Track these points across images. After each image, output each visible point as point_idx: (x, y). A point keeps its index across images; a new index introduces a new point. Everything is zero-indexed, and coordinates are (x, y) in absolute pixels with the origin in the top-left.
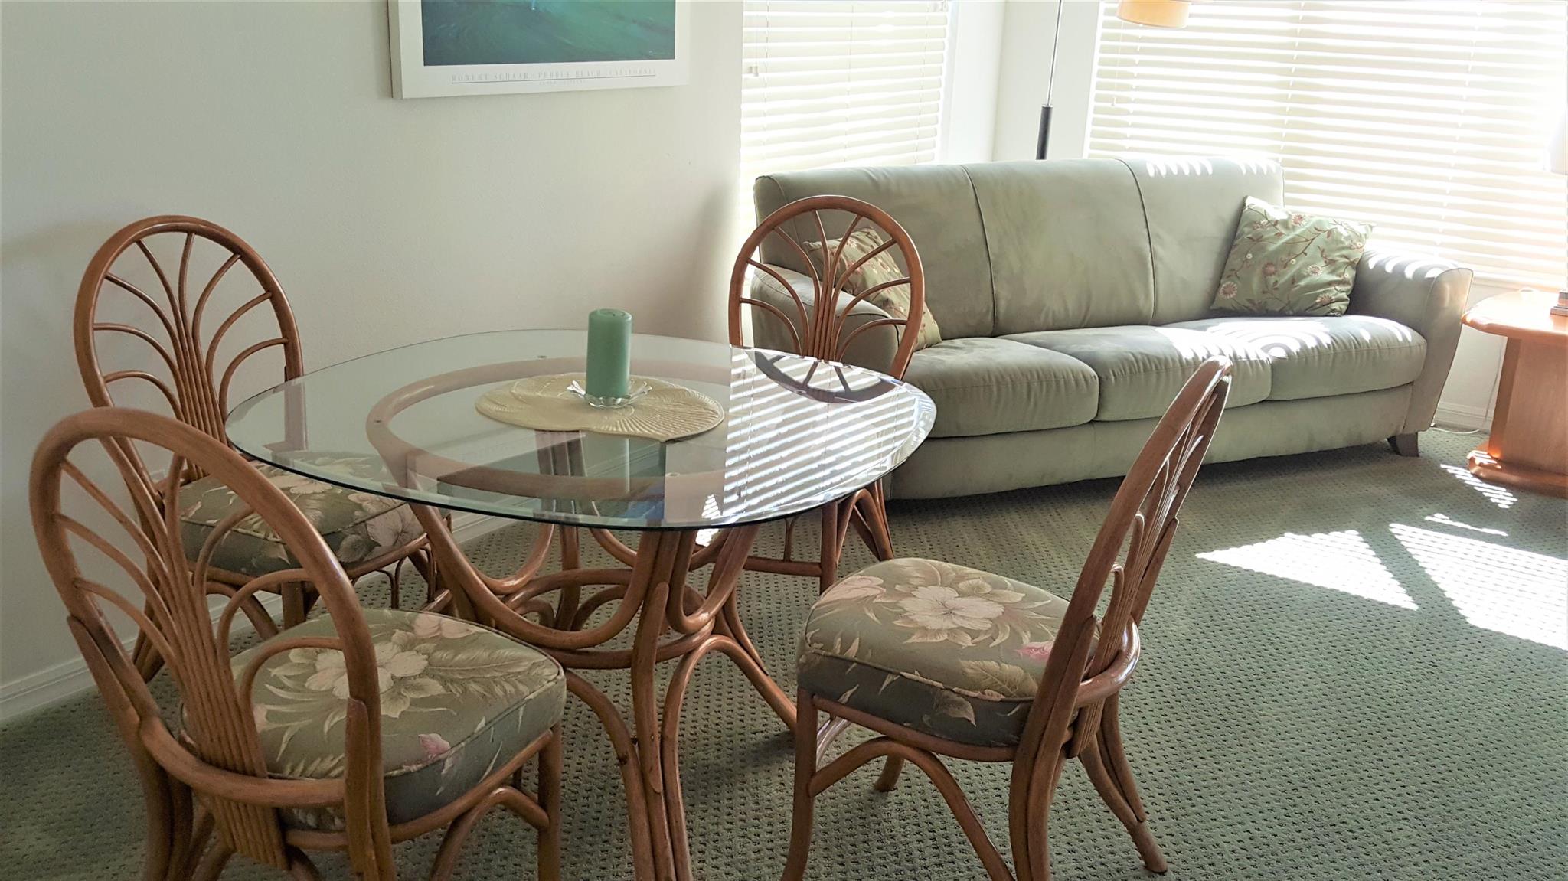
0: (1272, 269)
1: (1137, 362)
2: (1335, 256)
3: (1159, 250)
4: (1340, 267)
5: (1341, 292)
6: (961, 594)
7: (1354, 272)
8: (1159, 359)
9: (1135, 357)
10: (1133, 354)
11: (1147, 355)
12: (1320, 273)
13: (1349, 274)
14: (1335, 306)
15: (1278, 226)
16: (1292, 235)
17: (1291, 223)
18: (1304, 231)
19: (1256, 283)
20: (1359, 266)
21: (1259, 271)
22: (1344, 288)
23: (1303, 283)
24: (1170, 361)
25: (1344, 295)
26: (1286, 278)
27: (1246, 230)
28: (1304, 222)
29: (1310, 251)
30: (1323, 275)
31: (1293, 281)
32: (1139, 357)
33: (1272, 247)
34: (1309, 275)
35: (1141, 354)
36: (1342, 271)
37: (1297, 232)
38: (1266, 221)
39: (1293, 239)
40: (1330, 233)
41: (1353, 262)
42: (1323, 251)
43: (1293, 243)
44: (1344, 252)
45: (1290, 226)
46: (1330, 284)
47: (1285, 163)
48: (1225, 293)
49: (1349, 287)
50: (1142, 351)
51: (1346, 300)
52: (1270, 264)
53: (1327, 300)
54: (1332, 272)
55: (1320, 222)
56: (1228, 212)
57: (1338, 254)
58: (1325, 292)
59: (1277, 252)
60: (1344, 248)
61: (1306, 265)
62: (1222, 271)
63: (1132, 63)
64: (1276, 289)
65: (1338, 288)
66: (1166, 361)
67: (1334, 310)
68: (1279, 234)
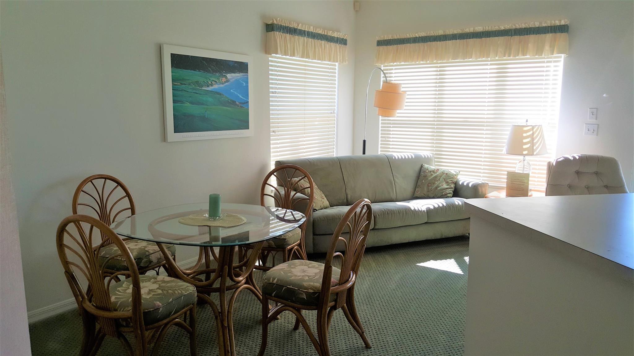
0: (430, 185)
1: (385, 211)
2: (448, 180)
3: (396, 180)
4: (450, 184)
5: (451, 191)
6: (309, 267)
7: (454, 185)
8: (392, 210)
9: (385, 210)
10: (384, 209)
11: (388, 209)
12: (444, 185)
13: (453, 186)
14: (449, 195)
15: (431, 172)
16: (435, 175)
17: (435, 171)
18: (439, 174)
19: (425, 189)
20: (456, 183)
21: (426, 185)
22: (451, 190)
23: (439, 189)
25: (451, 192)
26: (434, 187)
27: (422, 173)
28: (439, 171)
29: (441, 179)
30: (445, 186)
31: (436, 188)
32: (386, 210)
33: (430, 179)
34: (440, 186)
35: (386, 209)
36: (450, 185)
37: (437, 174)
38: (428, 171)
39: (436, 176)
40: (447, 174)
41: (454, 182)
42: (445, 179)
43: (436, 177)
44: (451, 179)
45: (435, 172)
46: (447, 188)
47: (436, 154)
48: (417, 192)
49: (453, 190)
50: (387, 208)
51: (452, 193)
52: (429, 183)
53: (446, 193)
54: (448, 185)
55: (444, 171)
56: (417, 168)
57: (449, 180)
58: (446, 191)
59: (431, 180)
60: (451, 178)
61: (440, 183)
62: (416, 186)
63: (390, 127)
64: (431, 191)
65: (449, 190)
66: (394, 210)
67: (448, 196)
68: (432, 175)
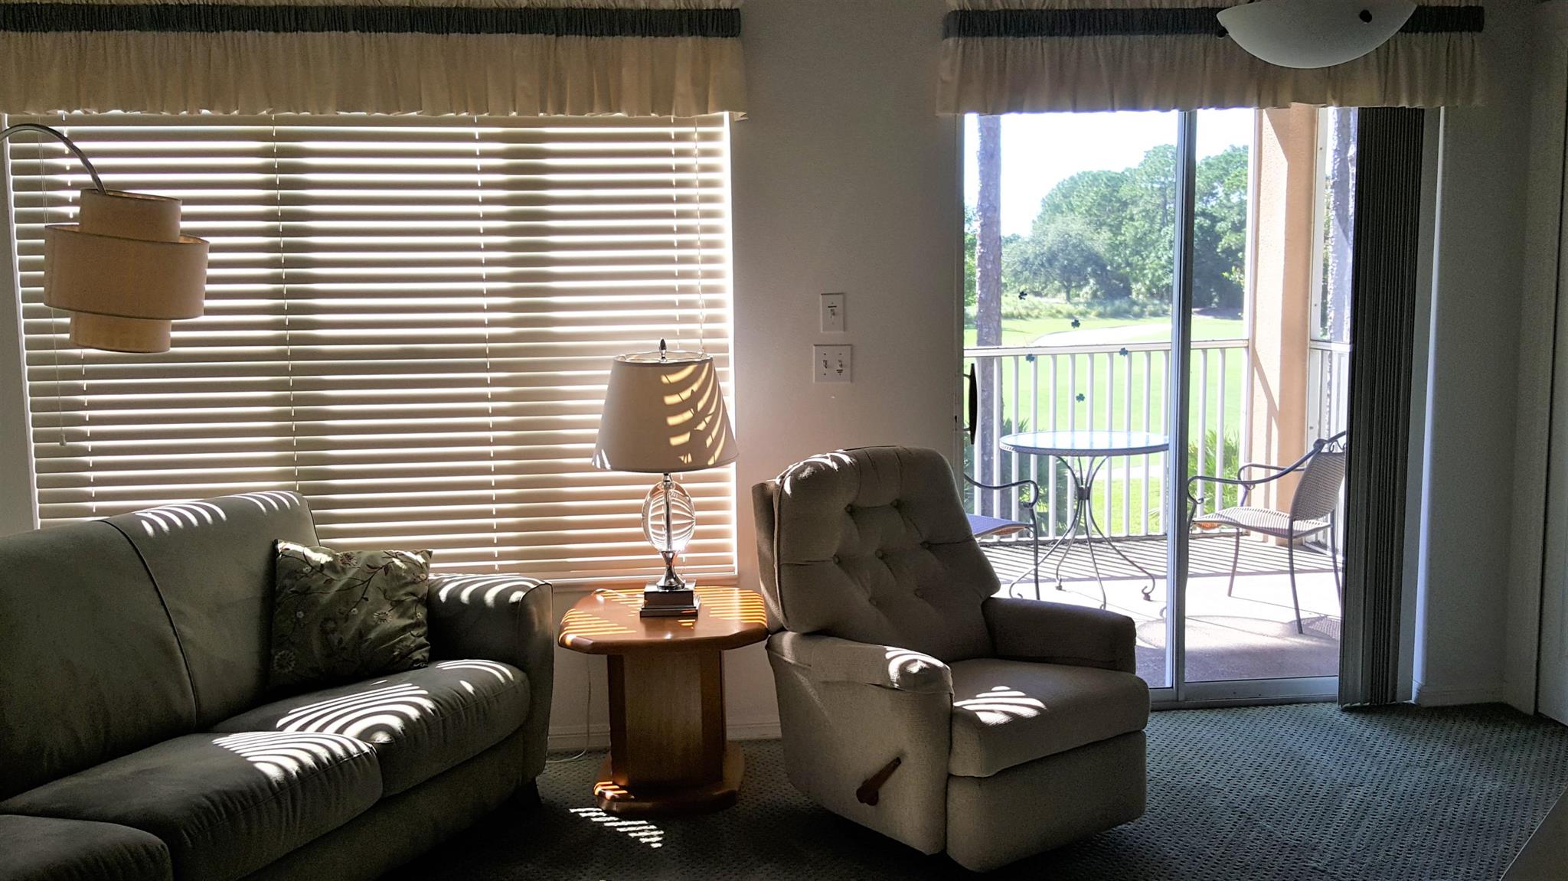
0: (331, 625)
1: (217, 808)
2: (400, 594)
3: (187, 631)
4: (409, 608)
5: (416, 637)
7: (426, 610)
9: (212, 802)
12: (389, 619)
13: (421, 614)
14: (417, 655)
15: (326, 572)
16: (344, 579)
17: (340, 564)
18: (356, 573)
19: (316, 645)
20: (429, 600)
21: (315, 630)
22: (421, 631)
23: (372, 635)
24: (258, 791)
25: (423, 640)
26: (352, 631)
27: (287, 582)
28: (353, 562)
29: (371, 595)
30: (394, 621)
31: (361, 635)
32: (217, 799)
33: (325, 599)
34: (377, 625)
36: (412, 611)
37: (350, 574)
38: (309, 568)
39: (347, 584)
40: (387, 568)
41: (422, 598)
42: (385, 592)
43: (348, 588)
44: (410, 589)
45: (339, 569)
46: (404, 629)
47: (305, 490)
48: (282, 667)
49: (425, 629)
51: (424, 646)
52: (327, 620)
53: (405, 651)
54: (402, 616)
55: (371, 557)
56: (257, 562)
57: (403, 592)
58: (401, 641)
59: (332, 603)
60: (407, 584)
61: (371, 613)
62: (270, 637)
64: (344, 648)
65: (415, 633)
67: (417, 661)
68: (329, 582)
